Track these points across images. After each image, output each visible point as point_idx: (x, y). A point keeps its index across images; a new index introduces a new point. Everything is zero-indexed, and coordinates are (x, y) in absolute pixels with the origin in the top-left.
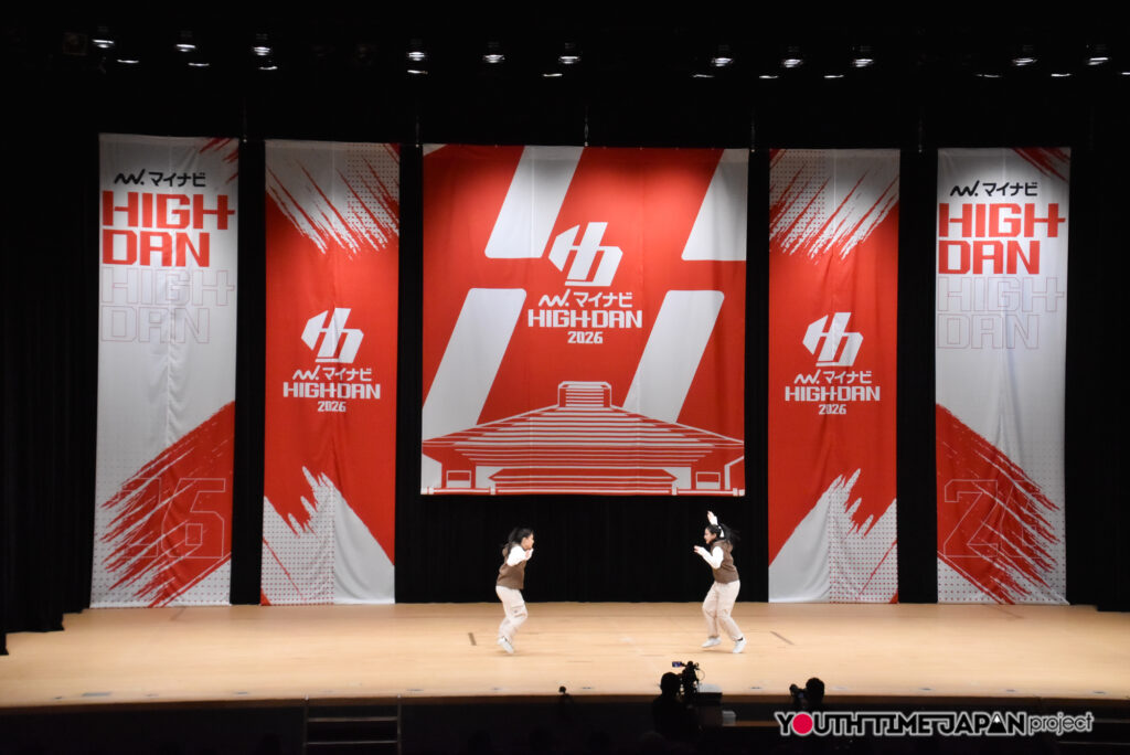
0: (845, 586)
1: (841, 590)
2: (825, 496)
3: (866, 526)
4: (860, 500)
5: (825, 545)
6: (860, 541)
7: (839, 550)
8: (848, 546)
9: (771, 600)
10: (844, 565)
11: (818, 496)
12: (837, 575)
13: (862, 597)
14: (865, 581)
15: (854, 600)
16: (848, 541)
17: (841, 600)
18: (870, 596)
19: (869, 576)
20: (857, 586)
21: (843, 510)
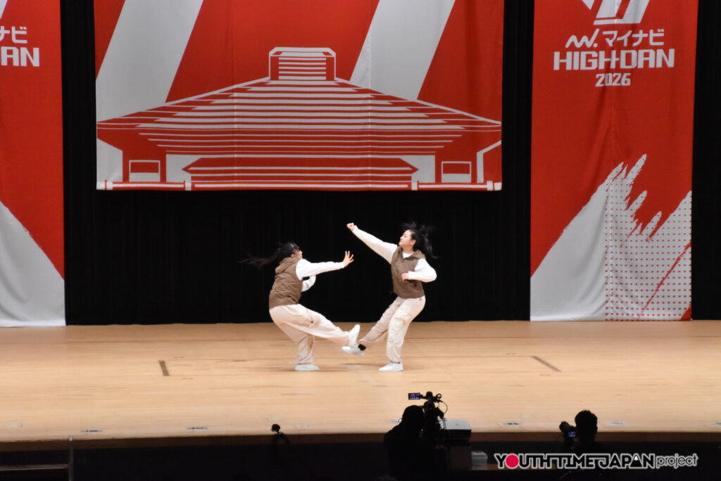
0: (625, 299)
1: (620, 305)
2: (601, 189)
3: (651, 226)
4: (644, 194)
5: (600, 251)
6: (645, 244)
7: (619, 256)
8: (629, 250)
9: (533, 318)
10: (624, 275)
11: (592, 189)
12: (614, 286)
13: (646, 312)
14: (650, 294)
15: (636, 316)
16: (629, 244)
17: (620, 317)
18: (656, 312)
19: (655, 287)
20: (640, 300)
21: (624, 206)
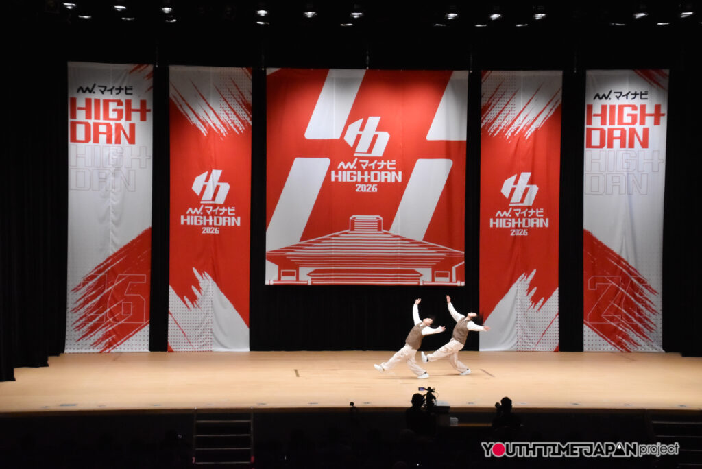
0: (526, 341)
1: (524, 344)
2: (514, 286)
3: (539, 304)
4: (535, 289)
5: (514, 316)
6: (536, 313)
7: (523, 319)
8: (528, 316)
9: (480, 350)
10: (526, 329)
11: (510, 286)
12: (521, 334)
13: (537, 348)
14: (539, 338)
15: (532, 350)
16: (528, 314)
17: (524, 350)
18: (542, 347)
19: (541, 335)
20: (534, 341)
21: (525, 295)
